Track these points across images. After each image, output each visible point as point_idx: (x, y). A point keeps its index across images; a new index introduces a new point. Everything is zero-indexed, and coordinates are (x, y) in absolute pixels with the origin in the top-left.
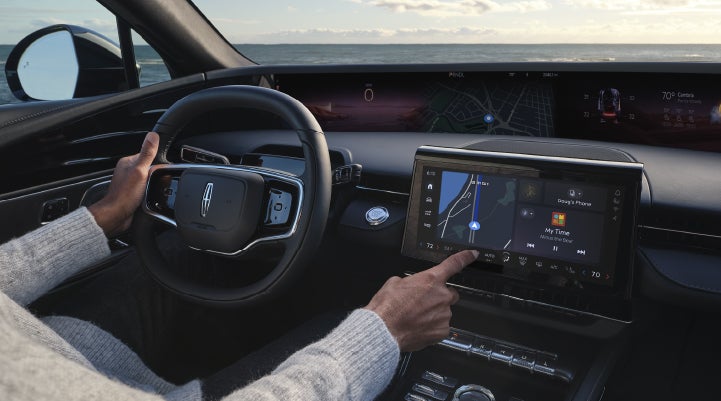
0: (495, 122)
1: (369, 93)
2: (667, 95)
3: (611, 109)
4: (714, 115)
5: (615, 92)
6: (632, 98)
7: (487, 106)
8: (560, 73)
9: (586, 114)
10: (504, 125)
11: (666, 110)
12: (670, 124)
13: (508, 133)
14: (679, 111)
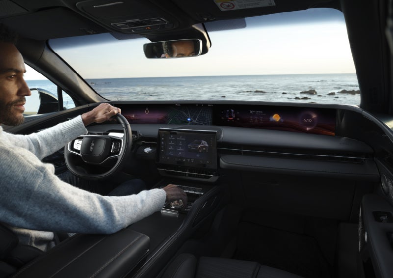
0: (191, 121)
1: (147, 111)
2: (252, 112)
3: (231, 117)
4: (271, 119)
5: (233, 111)
6: (238, 113)
7: (188, 116)
8: (214, 104)
9: (223, 118)
10: (194, 121)
11: (251, 117)
12: (252, 122)
13: (196, 124)
14: (256, 117)
